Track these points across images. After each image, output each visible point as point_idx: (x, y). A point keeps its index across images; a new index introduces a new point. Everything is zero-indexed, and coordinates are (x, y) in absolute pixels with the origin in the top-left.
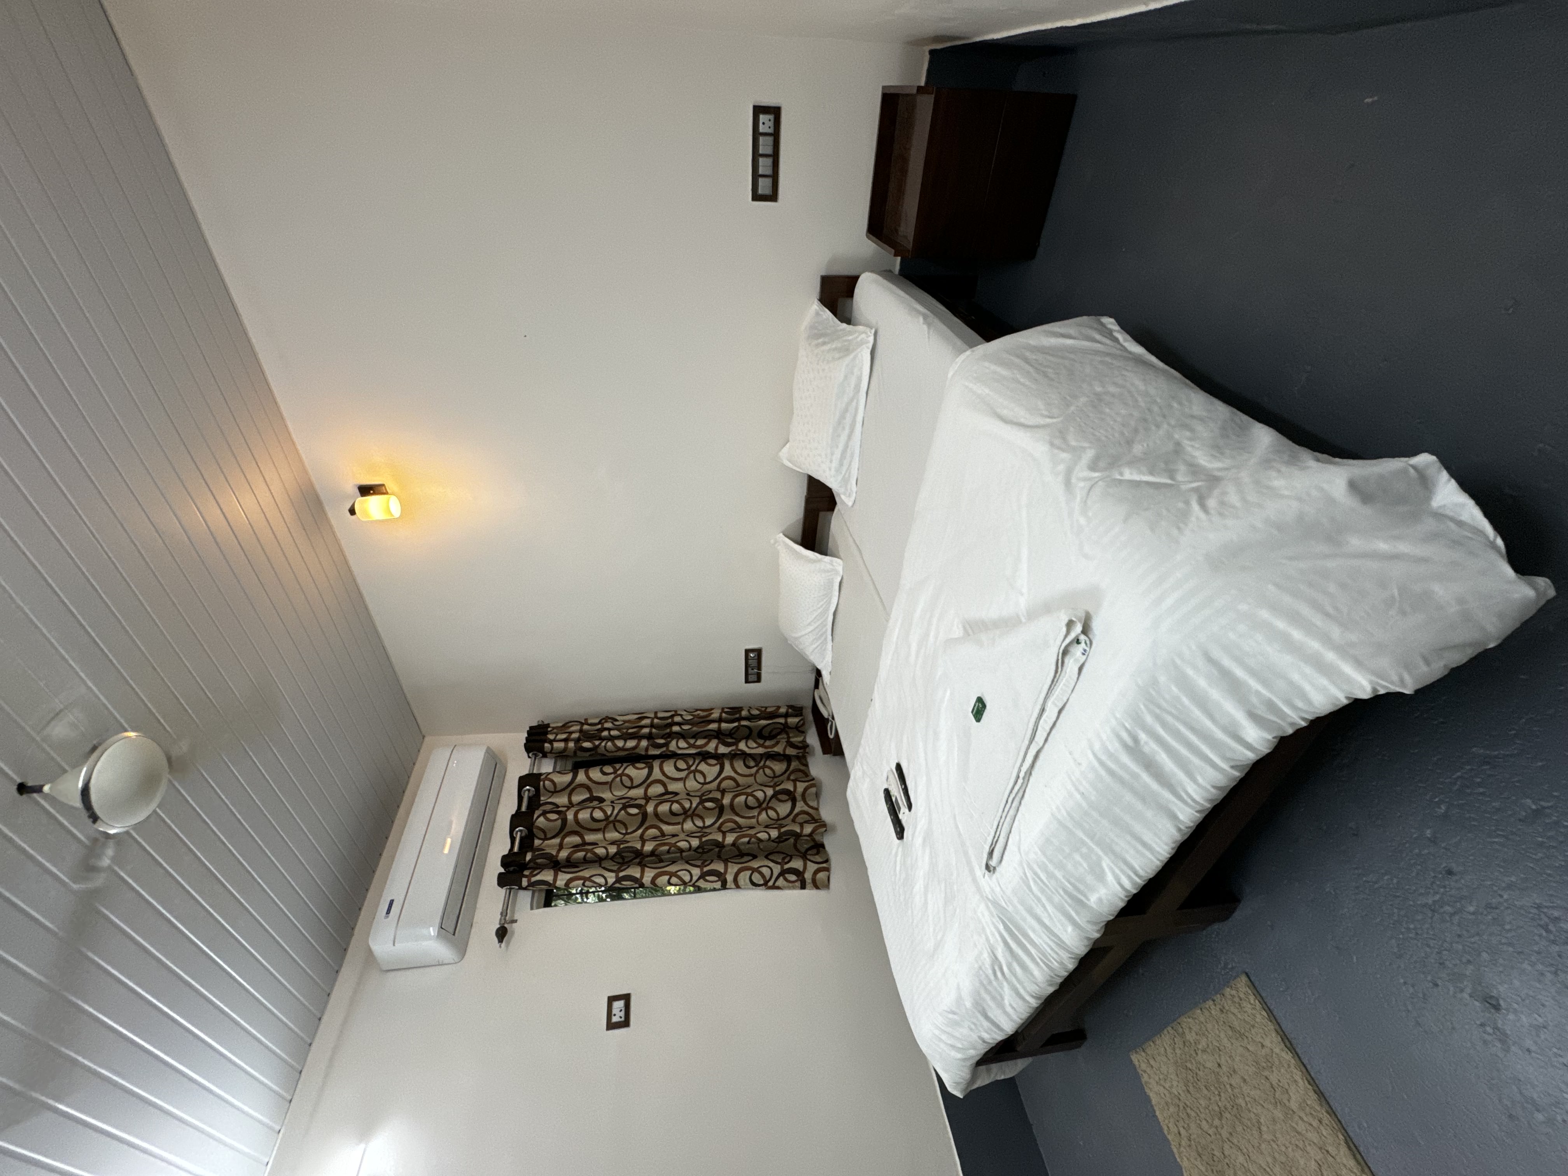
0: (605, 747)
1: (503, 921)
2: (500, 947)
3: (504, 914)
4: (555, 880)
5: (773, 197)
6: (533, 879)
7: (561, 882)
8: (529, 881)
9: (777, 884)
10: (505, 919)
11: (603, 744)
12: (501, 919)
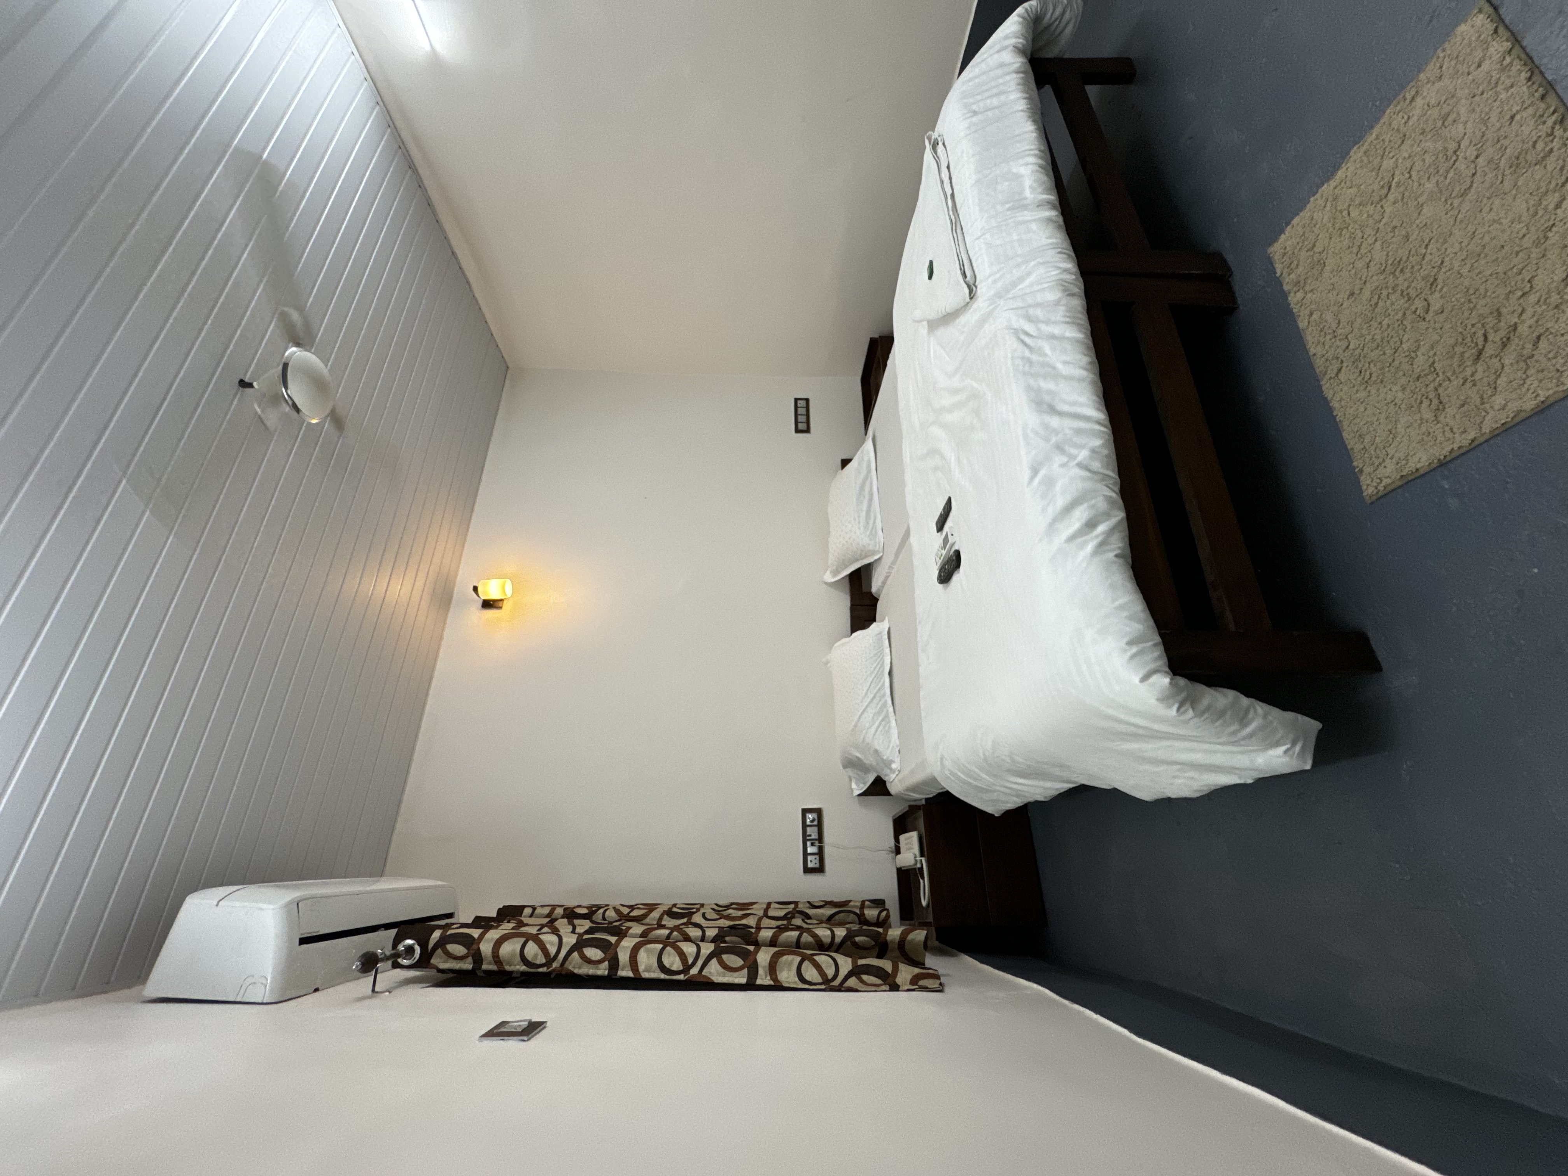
5: (807, 431)
9: (847, 984)
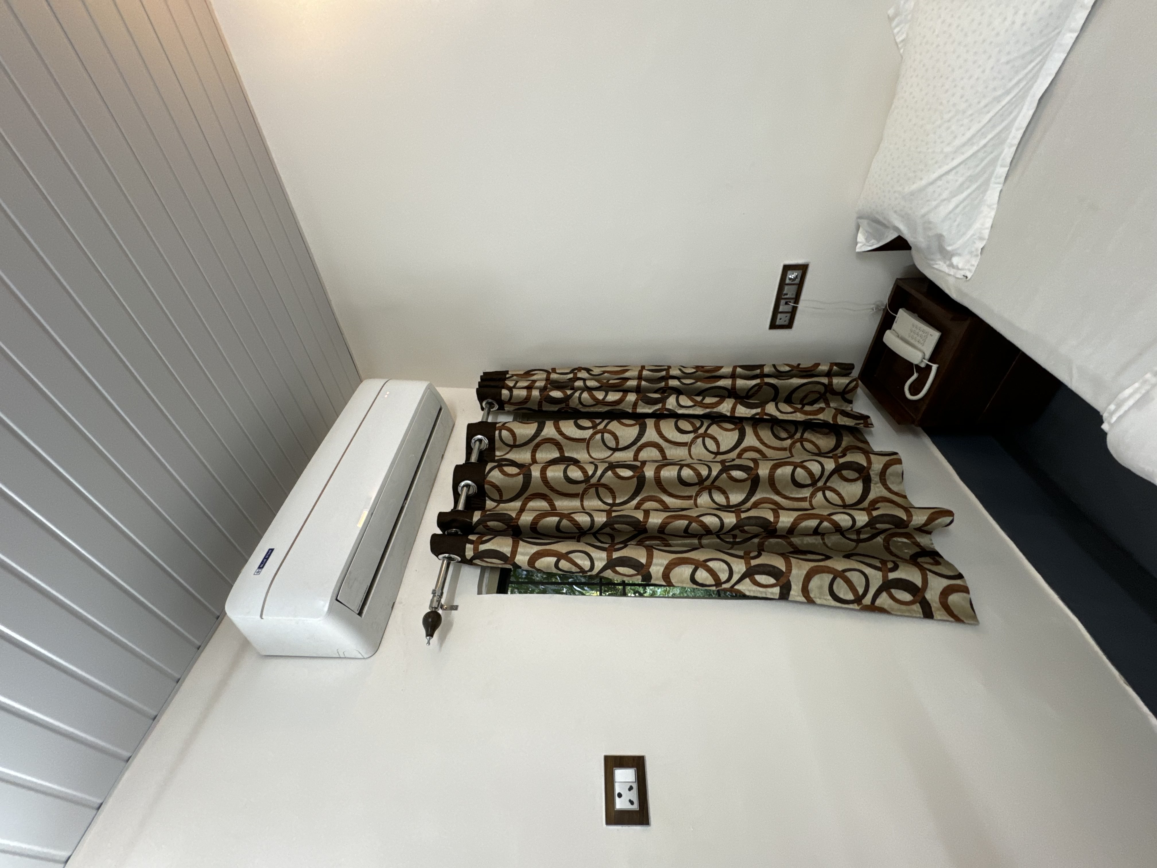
0: (580, 398)
1: (435, 604)
2: (429, 643)
3: (438, 593)
4: (514, 552)
6: (483, 547)
7: (522, 558)
8: (476, 549)
9: (878, 602)
10: (439, 601)
11: (577, 394)
12: (432, 601)
